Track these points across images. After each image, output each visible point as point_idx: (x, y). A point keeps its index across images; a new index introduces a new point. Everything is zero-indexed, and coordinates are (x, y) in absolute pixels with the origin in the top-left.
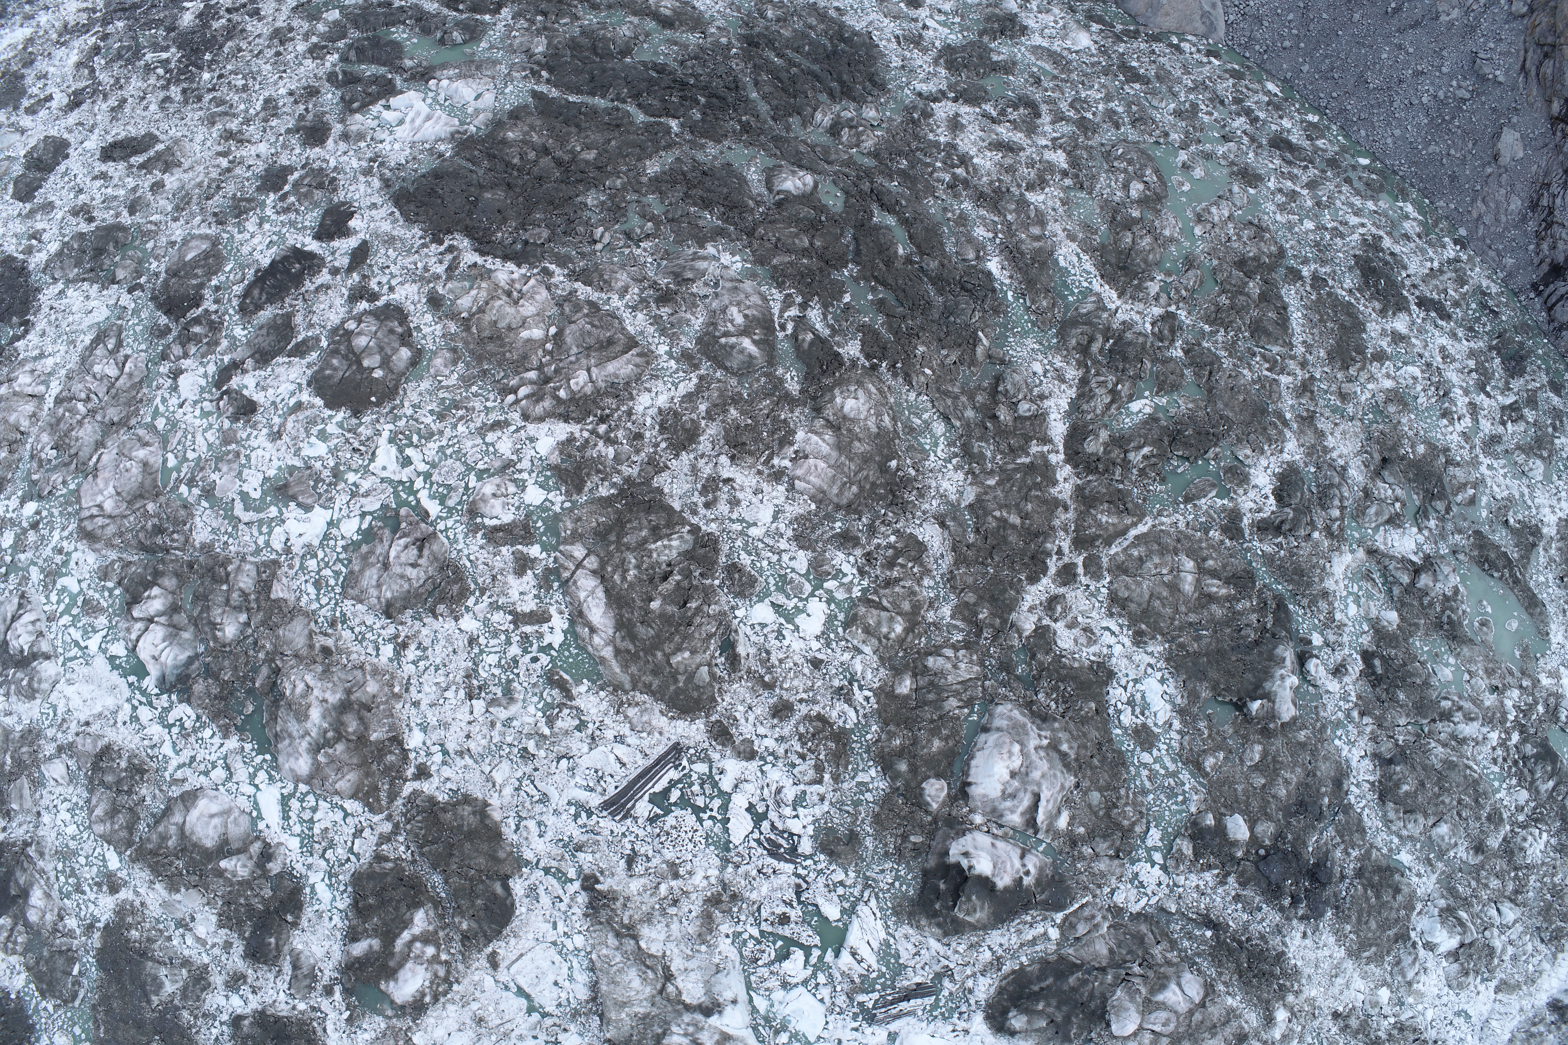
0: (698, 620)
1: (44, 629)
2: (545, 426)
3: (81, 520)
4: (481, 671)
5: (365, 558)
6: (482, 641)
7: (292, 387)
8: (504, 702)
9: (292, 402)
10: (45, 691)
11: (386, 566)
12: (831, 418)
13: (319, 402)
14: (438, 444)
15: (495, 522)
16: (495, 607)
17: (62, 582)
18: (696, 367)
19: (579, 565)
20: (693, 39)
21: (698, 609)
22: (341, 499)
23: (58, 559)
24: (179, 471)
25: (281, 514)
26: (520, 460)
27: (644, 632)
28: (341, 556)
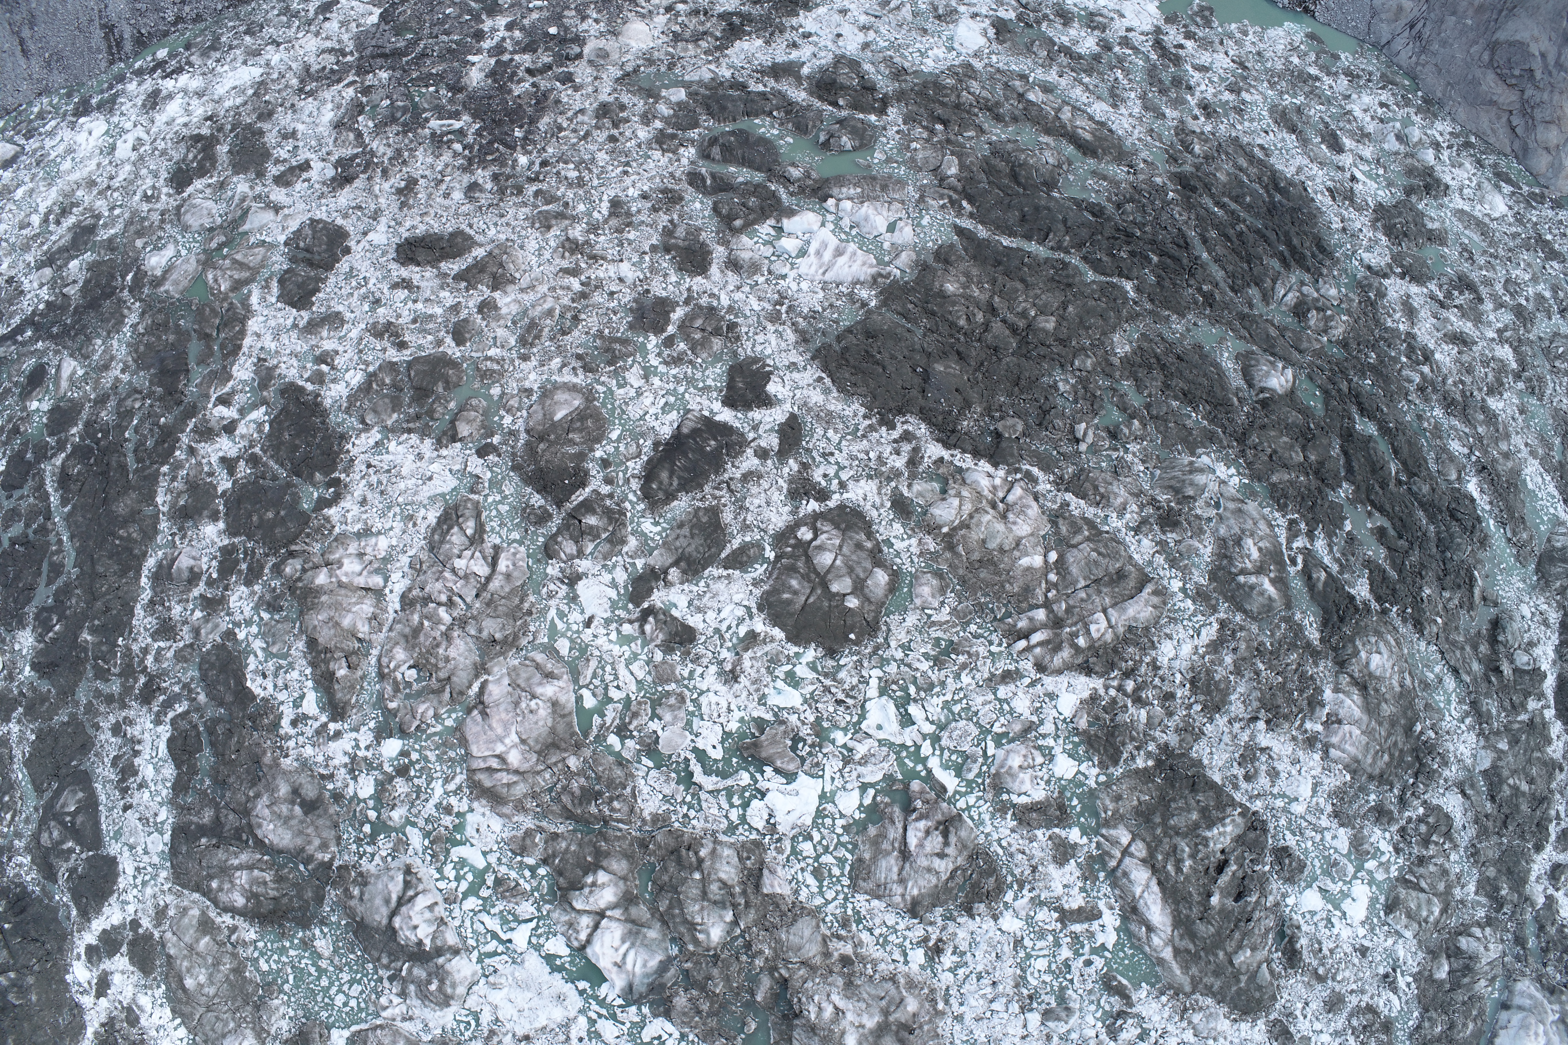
0: (1256, 915)
1: (445, 914)
2: (1063, 680)
3: (471, 772)
4: (1029, 978)
5: (875, 843)
6: (1027, 942)
7: (740, 612)
8: (1063, 1014)
9: (742, 631)
10: (460, 997)
11: (905, 854)
12: (1356, 675)
13: (778, 633)
14: (942, 698)
15: (1023, 800)
16: (1037, 903)
17: (457, 852)
18: (1214, 610)
19: (1126, 852)
20: (1119, 172)
21: (1257, 902)
22: (832, 766)
23: (447, 820)
24: (602, 715)
25: (756, 781)
26: (1042, 722)
27: (1204, 930)
28: (842, 839)
